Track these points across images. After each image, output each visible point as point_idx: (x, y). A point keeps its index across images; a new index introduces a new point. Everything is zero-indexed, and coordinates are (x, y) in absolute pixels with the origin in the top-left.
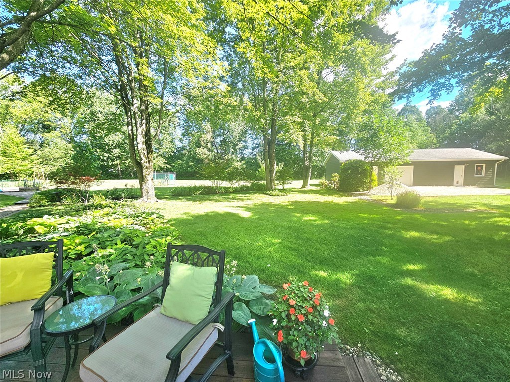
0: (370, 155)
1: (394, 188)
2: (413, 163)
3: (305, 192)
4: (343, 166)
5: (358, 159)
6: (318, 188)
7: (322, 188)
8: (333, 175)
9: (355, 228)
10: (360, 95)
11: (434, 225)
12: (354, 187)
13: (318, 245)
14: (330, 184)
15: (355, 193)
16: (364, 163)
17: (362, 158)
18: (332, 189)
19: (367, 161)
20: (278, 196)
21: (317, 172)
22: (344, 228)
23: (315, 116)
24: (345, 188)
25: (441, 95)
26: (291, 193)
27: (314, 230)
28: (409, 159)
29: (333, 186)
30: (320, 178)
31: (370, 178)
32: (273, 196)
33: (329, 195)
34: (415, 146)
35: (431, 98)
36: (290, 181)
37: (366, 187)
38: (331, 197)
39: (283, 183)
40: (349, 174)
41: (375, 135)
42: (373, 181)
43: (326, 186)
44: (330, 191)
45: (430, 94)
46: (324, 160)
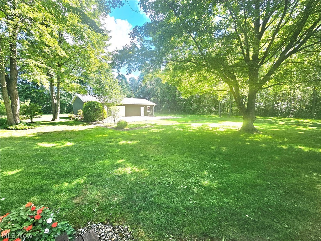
0: (101, 99)
1: (115, 118)
2: (124, 105)
3: (55, 124)
4: (85, 105)
5: (95, 101)
6: (67, 120)
7: (71, 120)
8: (79, 111)
9: (92, 145)
10: (92, 60)
11: (133, 136)
12: (94, 119)
13: (62, 164)
14: (77, 117)
15: (95, 122)
16: (99, 104)
17: (97, 100)
18: (78, 121)
19: (100, 102)
20: (25, 129)
21: (67, 109)
22: (85, 146)
23: (59, 66)
24: (87, 119)
25: (132, 72)
26: (40, 125)
27: (61, 152)
28: (122, 103)
29: (79, 118)
30: (69, 113)
31: (103, 113)
32: (17, 129)
33: (76, 125)
34: (125, 96)
35: (127, 72)
36: (39, 115)
37: (101, 118)
38: (77, 126)
39: (31, 118)
40: (89, 110)
41: (103, 87)
42: (105, 115)
43: (73, 118)
44: (76, 122)
45: (127, 70)
46: (71, 100)
